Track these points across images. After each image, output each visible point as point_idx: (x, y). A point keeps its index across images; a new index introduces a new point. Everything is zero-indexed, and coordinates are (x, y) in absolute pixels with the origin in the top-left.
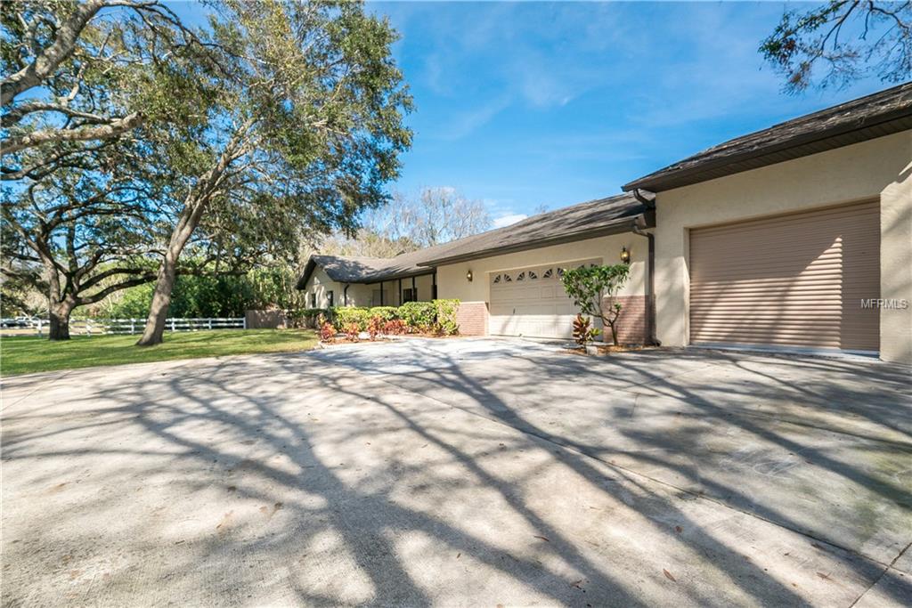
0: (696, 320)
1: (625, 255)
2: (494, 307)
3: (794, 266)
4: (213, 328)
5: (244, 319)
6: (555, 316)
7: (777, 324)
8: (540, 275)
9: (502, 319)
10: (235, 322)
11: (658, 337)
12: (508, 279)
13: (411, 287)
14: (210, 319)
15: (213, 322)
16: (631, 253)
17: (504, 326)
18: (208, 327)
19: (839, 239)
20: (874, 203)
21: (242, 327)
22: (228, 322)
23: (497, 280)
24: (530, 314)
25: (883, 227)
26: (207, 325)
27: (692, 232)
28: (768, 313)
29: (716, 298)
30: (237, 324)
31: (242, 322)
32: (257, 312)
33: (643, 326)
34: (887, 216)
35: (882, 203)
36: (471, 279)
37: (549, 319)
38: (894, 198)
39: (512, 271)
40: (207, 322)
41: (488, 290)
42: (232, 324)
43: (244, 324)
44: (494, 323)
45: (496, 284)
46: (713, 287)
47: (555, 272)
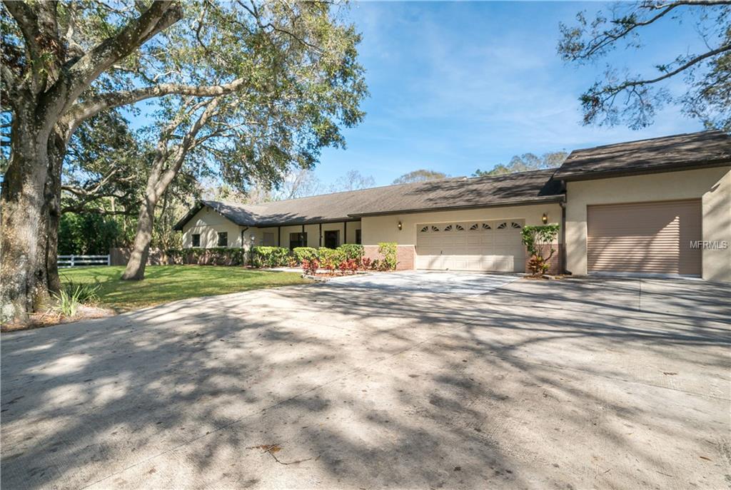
0: (592, 258)
1: (544, 219)
2: (421, 249)
3: (653, 229)
4: (76, 264)
5: (109, 256)
6: (480, 256)
7: (645, 260)
8: (467, 228)
9: (429, 258)
10: (100, 259)
11: (568, 269)
12: (435, 229)
13: (301, 231)
14: (73, 257)
15: (76, 259)
16: (548, 217)
17: (432, 263)
18: (70, 264)
19: (677, 217)
20: (698, 201)
21: (106, 264)
22: (92, 259)
23: (425, 229)
24: (456, 254)
25: (704, 212)
26: (69, 262)
27: (588, 206)
28: (638, 254)
29: (606, 246)
30: (101, 261)
31: (107, 259)
32: (121, 249)
33: (557, 262)
34: (706, 208)
35: (703, 202)
36: (400, 228)
37: (476, 257)
38: (709, 199)
39: (439, 225)
40: (70, 259)
41: (415, 237)
42: (96, 261)
43: (109, 261)
44: (421, 261)
45: (423, 233)
46: (603, 240)
47: (480, 226)
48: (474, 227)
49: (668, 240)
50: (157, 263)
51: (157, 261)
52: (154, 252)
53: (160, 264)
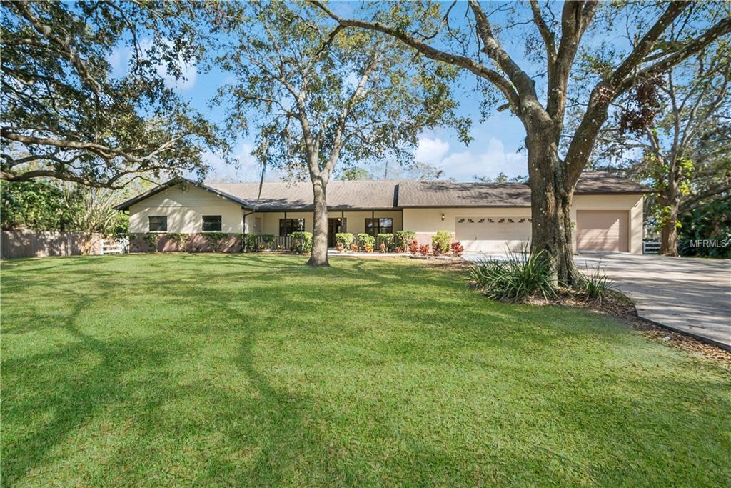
2: (458, 236)
3: (607, 226)
6: (506, 241)
7: (604, 242)
12: (470, 221)
17: (468, 246)
19: (618, 220)
20: (628, 212)
23: (462, 221)
25: (632, 217)
27: (577, 211)
28: (601, 239)
29: (585, 234)
34: (633, 215)
35: (632, 212)
36: (443, 219)
37: (503, 242)
38: (634, 211)
41: (454, 226)
45: (460, 224)
46: (584, 231)
47: (506, 221)
48: (502, 221)
49: (614, 231)
50: (57, 253)
51: (58, 249)
52: (53, 238)
53: (60, 253)
